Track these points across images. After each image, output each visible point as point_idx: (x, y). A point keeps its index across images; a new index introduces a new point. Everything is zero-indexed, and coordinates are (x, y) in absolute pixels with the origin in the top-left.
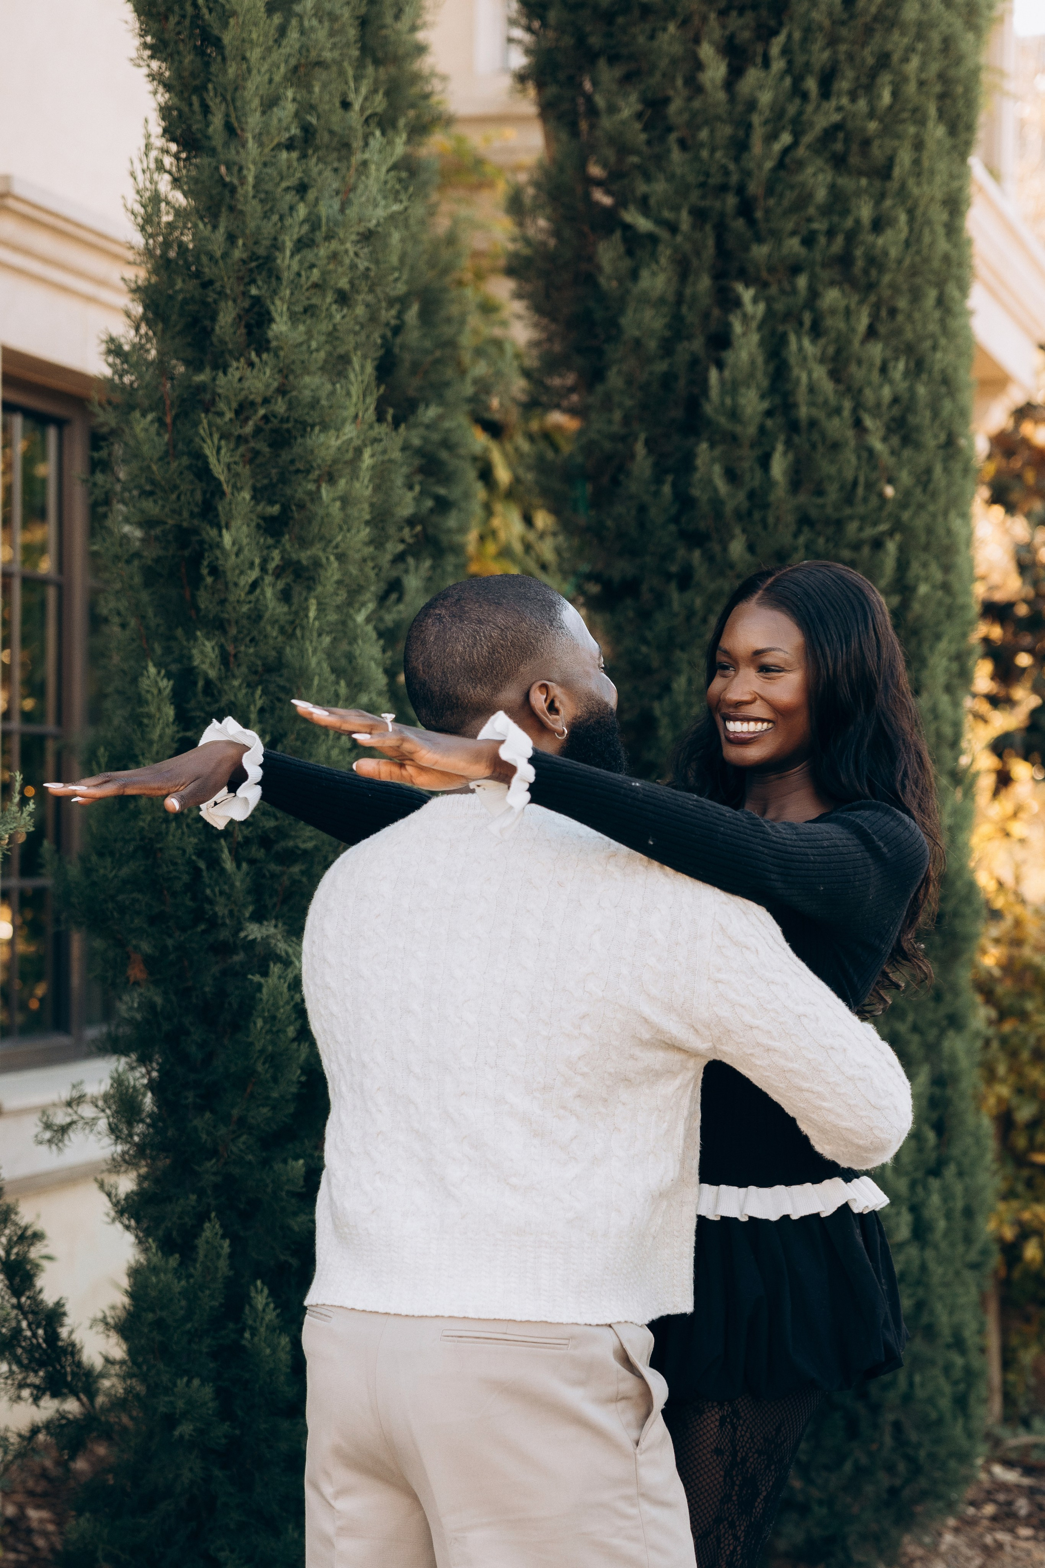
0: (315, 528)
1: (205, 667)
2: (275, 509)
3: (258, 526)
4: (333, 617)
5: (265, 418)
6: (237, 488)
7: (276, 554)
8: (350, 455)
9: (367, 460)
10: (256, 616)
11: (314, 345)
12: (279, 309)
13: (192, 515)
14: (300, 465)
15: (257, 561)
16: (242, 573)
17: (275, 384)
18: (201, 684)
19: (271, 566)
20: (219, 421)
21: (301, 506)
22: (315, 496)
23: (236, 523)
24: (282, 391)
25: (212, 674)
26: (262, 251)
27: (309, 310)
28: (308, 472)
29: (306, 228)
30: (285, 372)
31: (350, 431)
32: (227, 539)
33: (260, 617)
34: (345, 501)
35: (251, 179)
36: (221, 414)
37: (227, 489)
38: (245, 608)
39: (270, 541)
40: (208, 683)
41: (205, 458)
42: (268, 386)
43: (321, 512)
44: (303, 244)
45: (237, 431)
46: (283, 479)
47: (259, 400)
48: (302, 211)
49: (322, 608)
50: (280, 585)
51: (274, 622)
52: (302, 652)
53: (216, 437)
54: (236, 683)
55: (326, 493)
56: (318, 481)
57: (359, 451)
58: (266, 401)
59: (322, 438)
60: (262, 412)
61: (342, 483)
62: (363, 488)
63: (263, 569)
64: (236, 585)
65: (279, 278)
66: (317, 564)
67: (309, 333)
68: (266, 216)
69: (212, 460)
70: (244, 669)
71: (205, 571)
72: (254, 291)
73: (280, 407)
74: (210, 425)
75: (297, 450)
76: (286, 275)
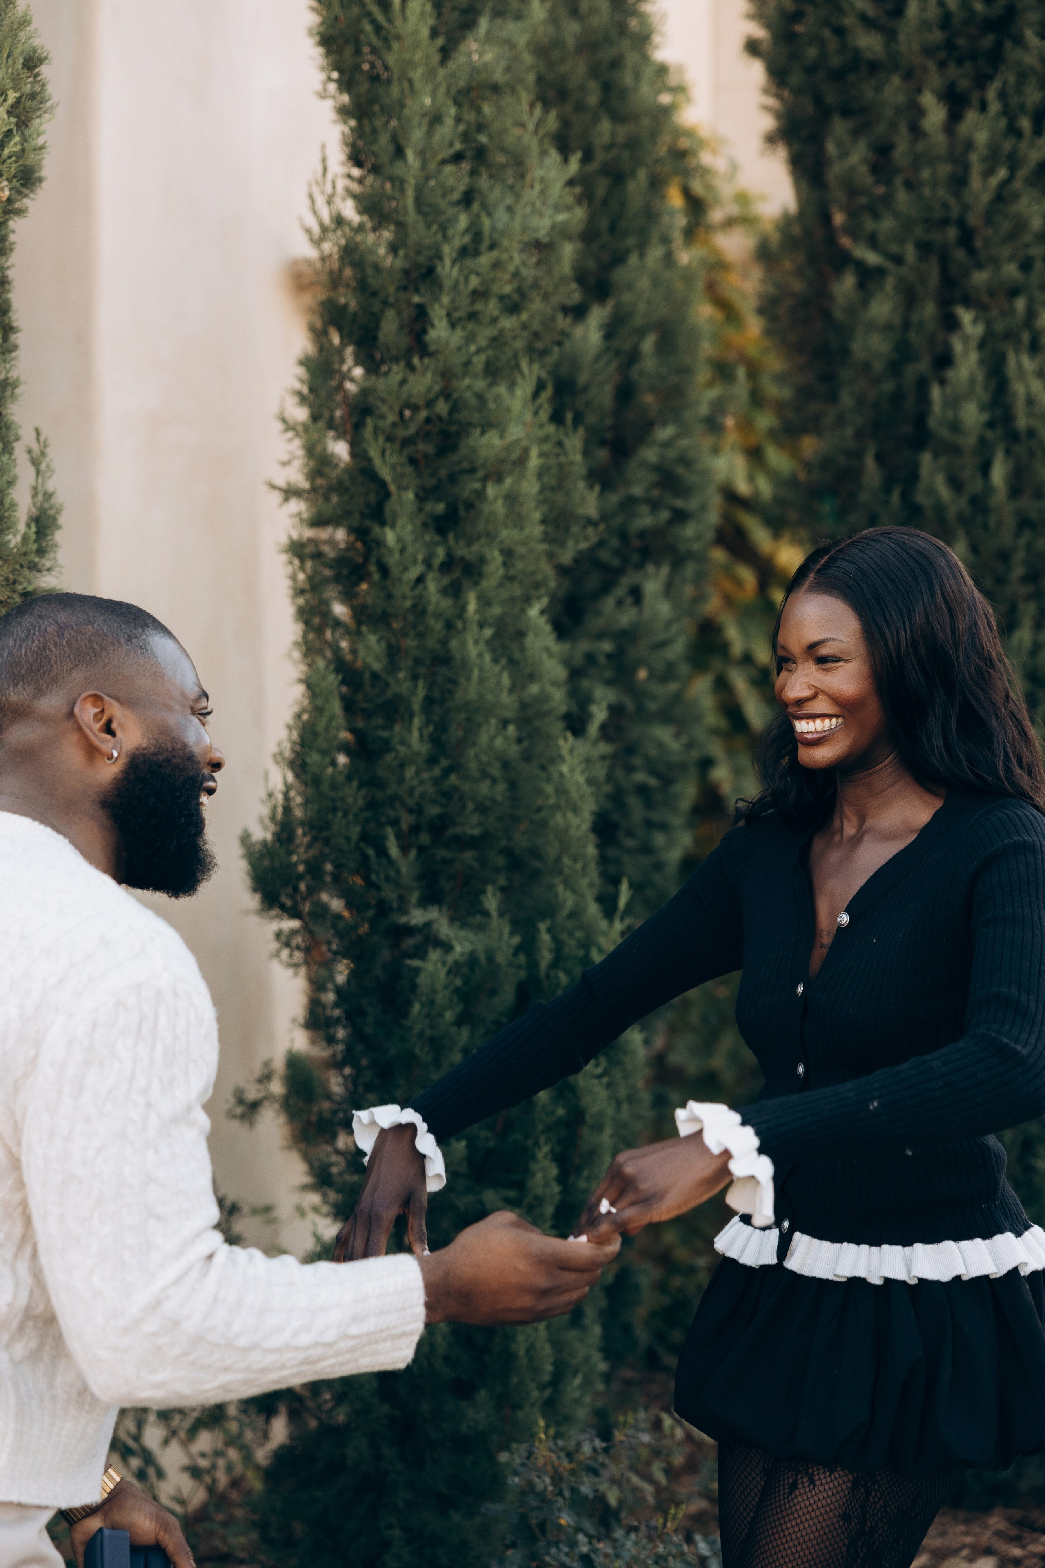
0: (481, 527)
1: (369, 660)
2: (440, 508)
3: (425, 525)
4: (496, 610)
5: (428, 420)
6: (402, 488)
7: (441, 552)
8: (515, 455)
9: (534, 461)
10: (419, 610)
11: (473, 348)
12: (438, 314)
13: (363, 515)
14: (465, 465)
15: (420, 557)
16: (406, 569)
17: (437, 388)
18: (367, 676)
19: (437, 562)
20: (381, 424)
21: (469, 506)
22: (480, 494)
23: (400, 522)
24: (446, 394)
25: (377, 666)
26: (421, 259)
27: (473, 316)
28: (472, 471)
29: (467, 239)
30: (447, 375)
31: (516, 432)
32: (390, 537)
33: (424, 612)
34: (511, 499)
35: (410, 192)
36: (383, 417)
37: (392, 488)
38: (408, 603)
39: (437, 538)
40: (375, 676)
41: (370, 460)
42: (429, 389)
43: (486, 508)
44: (464, 253)
45: (401, 433)
46: (453, 478)
47: (421, 403)
48: (463, 221)
49: (485, 601)
50: (446, 581)
51: (438, 616)
52: (463, 644)
53: (381, 439)
54: (401, 675)
55: (491, 490)
56: (485, 479)
57: (526, 451)
58: (430, 404)
59: (485, 439)
60: (424, 414)
61: (508, 481)
62: (530, 487)
63: (428, 564)
64: (400, 580)
65: (441, 287)
66: (482, 560)
67: (470, 338)
68: (429, 227)
69: (377, 462)
70: (410, 662)
71: (373, 568)
72: (416, 299)
73: (442, 407)
74: (376, 429)
75: (463, 451)
76: (447, 283)
